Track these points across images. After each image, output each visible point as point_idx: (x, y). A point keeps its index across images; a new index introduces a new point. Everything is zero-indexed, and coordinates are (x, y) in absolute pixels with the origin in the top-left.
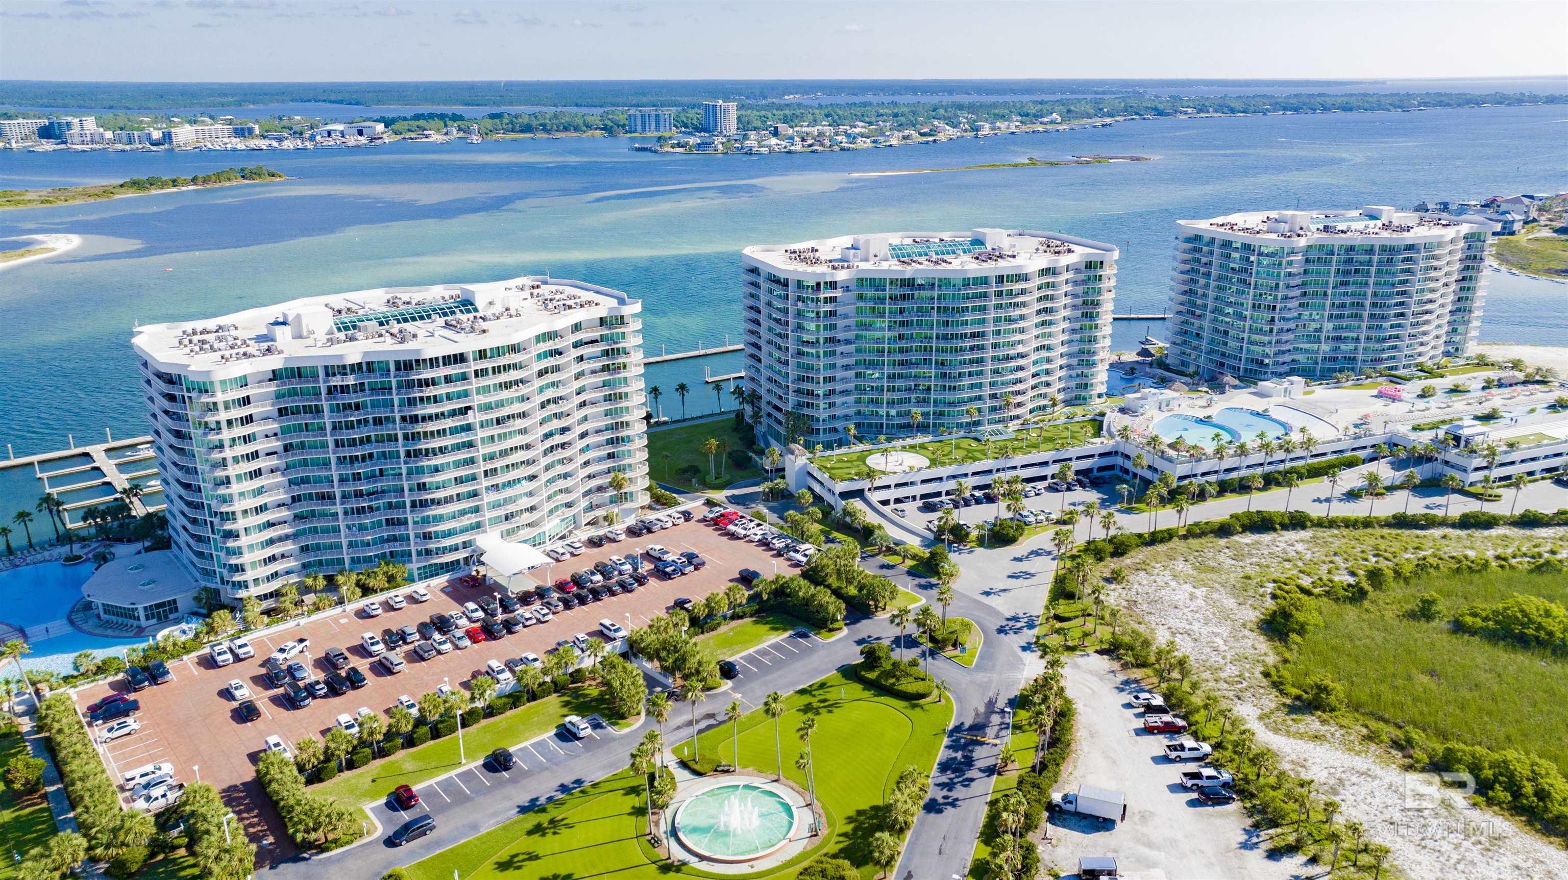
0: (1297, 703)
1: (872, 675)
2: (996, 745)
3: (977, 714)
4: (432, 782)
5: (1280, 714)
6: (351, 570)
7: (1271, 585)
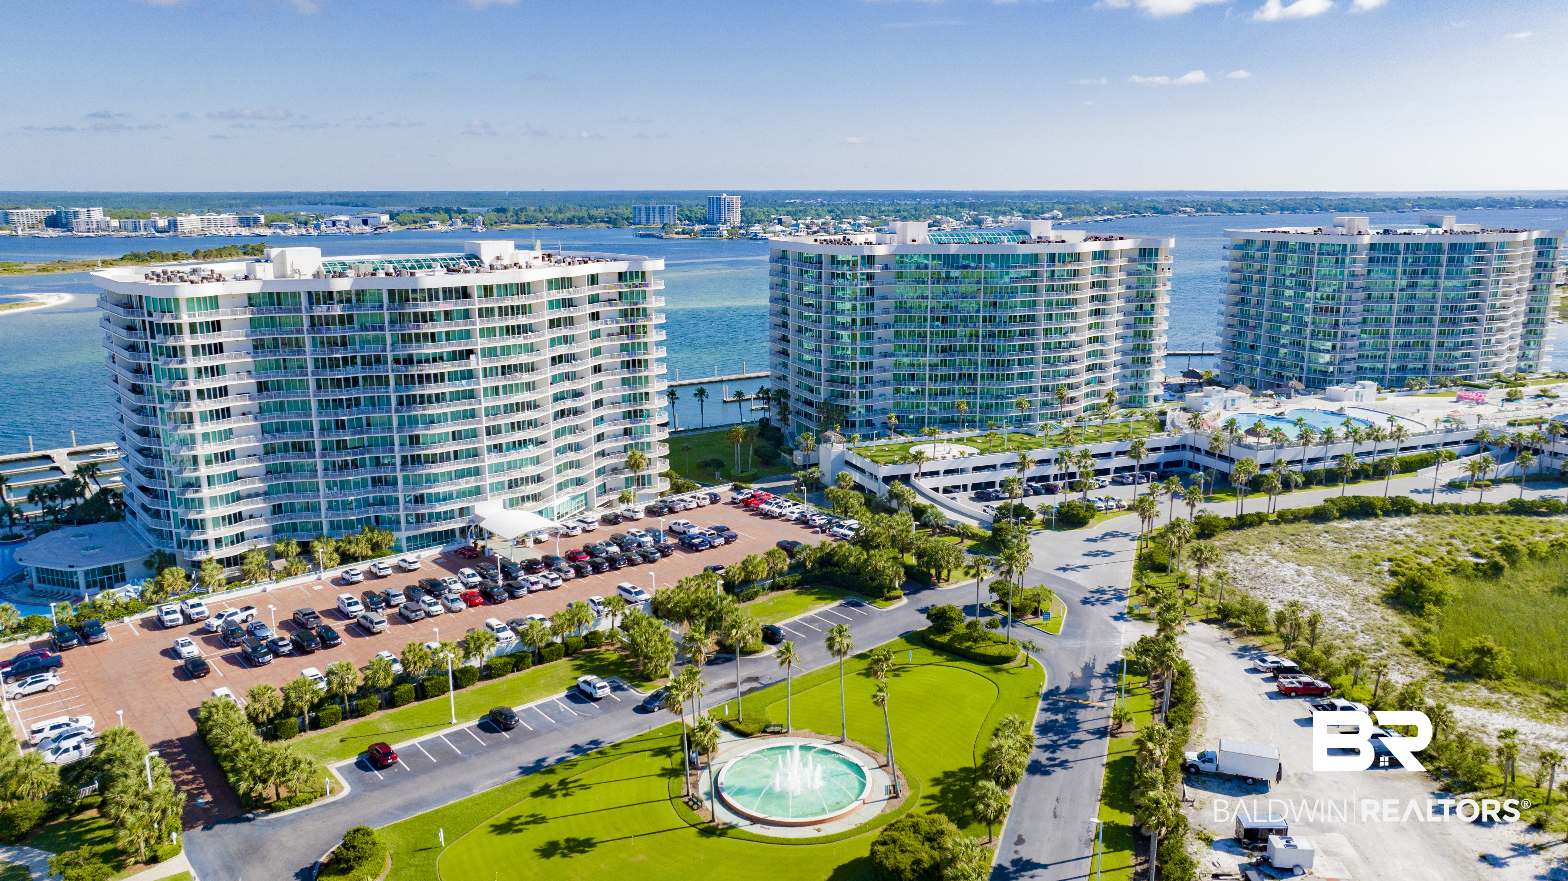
0: (1452, 671)
1: (944, 639)
2: (1102, 708)
3: (1074, 679)
4: (415, 741)
5: (1435, 681)
6: (330, 536)
7: (1387, 564)
